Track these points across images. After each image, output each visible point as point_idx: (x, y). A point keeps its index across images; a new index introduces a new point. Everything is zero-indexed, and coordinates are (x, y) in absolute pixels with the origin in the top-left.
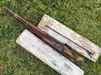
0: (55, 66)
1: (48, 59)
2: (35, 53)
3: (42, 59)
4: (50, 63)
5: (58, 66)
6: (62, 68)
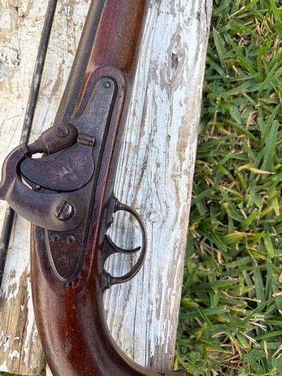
0: (183, 55)
1: (161, 121)
2: (170, 222)
3: (182, 159)
4: (179, 94)
5: (176, 38)
6: (172, 12)
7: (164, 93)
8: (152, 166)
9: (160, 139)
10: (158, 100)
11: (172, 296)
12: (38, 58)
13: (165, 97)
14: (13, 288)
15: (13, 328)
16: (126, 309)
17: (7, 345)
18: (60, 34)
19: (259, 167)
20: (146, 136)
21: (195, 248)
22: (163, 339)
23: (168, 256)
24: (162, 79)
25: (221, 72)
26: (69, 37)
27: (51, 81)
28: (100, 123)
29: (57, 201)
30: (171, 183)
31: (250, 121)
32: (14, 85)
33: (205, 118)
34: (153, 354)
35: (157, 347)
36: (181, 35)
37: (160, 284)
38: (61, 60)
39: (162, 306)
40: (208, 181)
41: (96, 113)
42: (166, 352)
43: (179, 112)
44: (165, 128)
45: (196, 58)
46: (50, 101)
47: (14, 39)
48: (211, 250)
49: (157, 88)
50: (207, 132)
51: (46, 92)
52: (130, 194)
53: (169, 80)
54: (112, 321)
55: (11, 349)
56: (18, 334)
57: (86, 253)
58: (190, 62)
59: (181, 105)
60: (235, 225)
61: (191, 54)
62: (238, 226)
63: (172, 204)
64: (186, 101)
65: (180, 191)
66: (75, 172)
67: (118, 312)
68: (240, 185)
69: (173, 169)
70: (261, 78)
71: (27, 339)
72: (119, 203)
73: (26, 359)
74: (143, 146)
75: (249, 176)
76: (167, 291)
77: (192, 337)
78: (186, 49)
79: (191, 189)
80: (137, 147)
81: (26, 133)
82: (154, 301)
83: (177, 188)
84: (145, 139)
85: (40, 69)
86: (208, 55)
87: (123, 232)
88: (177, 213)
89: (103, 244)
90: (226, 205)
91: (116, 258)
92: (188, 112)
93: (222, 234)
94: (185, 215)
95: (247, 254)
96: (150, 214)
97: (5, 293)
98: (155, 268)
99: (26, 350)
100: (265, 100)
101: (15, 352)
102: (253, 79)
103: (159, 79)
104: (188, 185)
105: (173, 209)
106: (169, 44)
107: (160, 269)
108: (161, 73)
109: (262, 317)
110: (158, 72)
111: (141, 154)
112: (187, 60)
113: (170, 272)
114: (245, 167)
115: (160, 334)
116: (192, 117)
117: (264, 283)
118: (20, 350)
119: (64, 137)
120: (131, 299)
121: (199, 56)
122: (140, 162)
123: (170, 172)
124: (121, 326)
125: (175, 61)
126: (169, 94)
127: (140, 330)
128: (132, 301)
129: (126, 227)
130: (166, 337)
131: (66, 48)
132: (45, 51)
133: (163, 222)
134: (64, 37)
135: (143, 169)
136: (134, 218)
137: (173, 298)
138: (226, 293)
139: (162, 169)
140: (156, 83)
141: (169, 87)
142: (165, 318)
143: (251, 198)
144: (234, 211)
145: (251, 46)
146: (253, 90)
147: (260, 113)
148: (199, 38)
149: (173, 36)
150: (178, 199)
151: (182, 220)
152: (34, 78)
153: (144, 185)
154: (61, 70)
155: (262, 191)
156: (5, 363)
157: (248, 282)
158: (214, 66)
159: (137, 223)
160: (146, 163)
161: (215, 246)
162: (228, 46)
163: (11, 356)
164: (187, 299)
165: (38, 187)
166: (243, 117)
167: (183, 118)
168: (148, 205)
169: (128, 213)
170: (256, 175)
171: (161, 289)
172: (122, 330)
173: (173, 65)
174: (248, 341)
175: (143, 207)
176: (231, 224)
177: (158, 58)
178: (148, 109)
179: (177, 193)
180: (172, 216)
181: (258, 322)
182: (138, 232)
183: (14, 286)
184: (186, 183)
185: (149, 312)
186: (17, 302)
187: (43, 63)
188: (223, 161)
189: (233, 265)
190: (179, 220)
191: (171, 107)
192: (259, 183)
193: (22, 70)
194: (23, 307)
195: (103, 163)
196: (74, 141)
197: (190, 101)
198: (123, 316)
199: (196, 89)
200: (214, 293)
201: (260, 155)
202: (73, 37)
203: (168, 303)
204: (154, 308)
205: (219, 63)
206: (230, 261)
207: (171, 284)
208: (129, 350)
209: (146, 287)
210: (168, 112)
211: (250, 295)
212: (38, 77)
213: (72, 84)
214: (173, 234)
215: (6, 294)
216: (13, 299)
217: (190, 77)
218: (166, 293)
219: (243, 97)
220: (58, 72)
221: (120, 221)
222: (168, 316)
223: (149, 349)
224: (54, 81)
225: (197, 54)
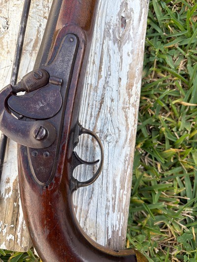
0: (130, 17)
1: (114, 67)
2: (121, 142)
3: (130, 96)
4: (127, 47)
5: (125, 4)
7: (116, 47)
8: (107, 101)
9: (113, 81)
10: (111, 52)
11: (124, 196)
12: (22, 22)
13: (117, 50)
14: (8, 190)
15: (9, 218)
16: (91, 205)
17: (5, 231)
18: (38, 5)
19: (188, 101)
20: (103, 78)
21: (141, 161)
22: (118, 226)
23: (120, 167)
24: (114, 36)
25: (159, 30)
26: (44, 7)
27: (32, 40)
28: (66, 68)
29: (35, 126)
30: (122, 114)
31: (181, 67)
32: (5, 44)
33: (147, 65)
34: (110, 237)
35: (113, 232)
36: (128, 2)
37: (115, 187)
38: (38, 24)
39: (116, 203)
40: (150, 112)
41: (63, 61)
42: (120, 235)
43: (127, 60)
44: (117, 73)
45: (140, 20)
46: (31, 54)
47: (4, 10)
48: (152, 162)
49: (111, 43)
50: (149, 76)
51: (28, 48)
52: (91, 122)
53: (119, 37)
54: (80, 213)
55: (8, 233)
56: (12, 223)
57: (58, 164)
58: (135, 22)
59: (129, 55)
60: (170, 144)
61: (135, 16)
62: (173, 144)
63: (123, 128)
64: (132, 52)
65: (129, 119)
66: (48, 105)
67: (84, 207)
68: (174, 114)
69: (124, 103)
70: (190, 35)
71: (19, 226)
72: (83, 128)
73: (19, 240)
74: (100, 86)
75: (180, 108)
76: (120, 192)
77: (140, 224)
78: (132, 13)
79: (137, 118)
80: (96, 87)
81: (14, 78)
82: (111, 199)
83: (126, 117)
84: (102, 82)
85: (23, 31)
86: (149, 17)
87: (87, 150)
88: (127, 135)
89: (71, 158)
90: (163, 129)
91: (83, 168)
92: (134, 60)
93: (161, 150)
94: (132, 137)
95: (180, 165)
96: (107, 136)
97: (2, 194)
98: (111, 175)
99: (19, 234)
100: (192, 51)
101: (11, 236)
102: (183, 35)
103: (112, 36)
104: (135, 115)
105: (123, 133)
106: (119, 9)
107: (115, 176)
108: (113, 31)
109: (191, 210)
110: (111, 31)
111: (100, 92)
112: (133, 21)
113: (122, 178)
114: (177, 101)
115: (116, 222)
116: (137, 64)
117: (193, 186)
118: (14, 234)
119: (39, 79)
120: (94, 198)
121: (142, 18)
122: (99, 99)
123: (121, 105)
124: (87, 217)
125: (123, 22)
126: (120, 48)
127: (101, 220)
128: (95, 199)
129: (89, 146)
130: (119, 225)
131: (42, 15)
132: (27, 17)
133: (117, 142)
134: (41, 7)
135: (101, 103)
136: (95, 139)
137: (124, 197)
138: (164, 194)
139: (115, 103)
140: (110, 40)
141: (119, 42)
142: (119, 211)
143: (182, 124)
144: (170, 133)
145: (181, 11)
146: (183, 44)
147: (189, 61)
148: (141, 5)
149: (122, 3)
150: (127, 125)
151: (131, 140)
152: (18, 38)
153: (102, 115)
154: (38, 32)
155: (190, 118)
156: (4, 243)
157: (181, 185)
158: (154, 26)
159: (97, 143)
160: (103, 98)
161: (156, 159)
162: (164, 11)
163: (8, 238)
164: (135, 198)
165: (21, 116)
166: (176, 64)
167: (130, 65)
168: (105, 130)
169: (91, 136)
170: (186, 106)
171: (116, 191)
172: (88, 220)
173: (122, 26)
174: (180, 227)
175: (101, 131)
176: (167, 143)
177: (111, 20)
178: (104, 59)
179: (127, 120)
180: (123, 138)
181: (188, 214)
182: (98, 149)
183: (9, 189)
184: (133, 113)
185: (107, 207)
186: (12, 200)
187: (25, 27)
188: (161, 97)
189: (170, 173)
190: (128, 140)
191: (121, 57)
192: (188, 113)
193: (10, 33)
194: (15, 204)
195: (69, 98)
196: (47, 82)
197: (135, 52)
198: (88, 210)
199: (140, 43)
200: (155, 194)
201: (189, 92)
202: (47, 7)
203: (120, 201)
204: (111, 204)
205: (157, 24)
206: (167, 170)
207: (123, 187)
208: (93, 234)
209: (104, 189)
210: (119, 60)
211: (182, 194)
212: (21, 37)
213: (46, 40)
214: (124, 151)
215: (4, 195)
216: (8, 199)
217: (135, 34)
218: (119, 194)
219: (176, 49)
220: (36, 33)
221: (84, 142)
222: (121, 210)
223: (108, 233)
224: (34, 40)
225: (140, 17)
